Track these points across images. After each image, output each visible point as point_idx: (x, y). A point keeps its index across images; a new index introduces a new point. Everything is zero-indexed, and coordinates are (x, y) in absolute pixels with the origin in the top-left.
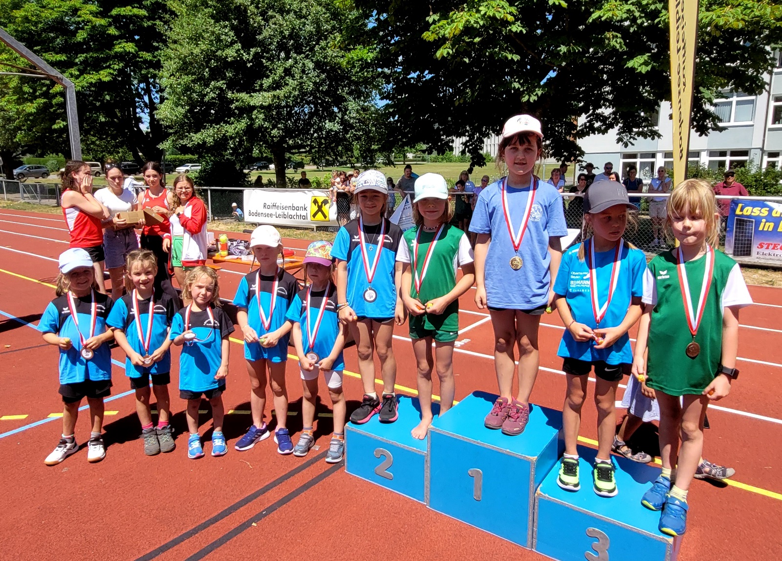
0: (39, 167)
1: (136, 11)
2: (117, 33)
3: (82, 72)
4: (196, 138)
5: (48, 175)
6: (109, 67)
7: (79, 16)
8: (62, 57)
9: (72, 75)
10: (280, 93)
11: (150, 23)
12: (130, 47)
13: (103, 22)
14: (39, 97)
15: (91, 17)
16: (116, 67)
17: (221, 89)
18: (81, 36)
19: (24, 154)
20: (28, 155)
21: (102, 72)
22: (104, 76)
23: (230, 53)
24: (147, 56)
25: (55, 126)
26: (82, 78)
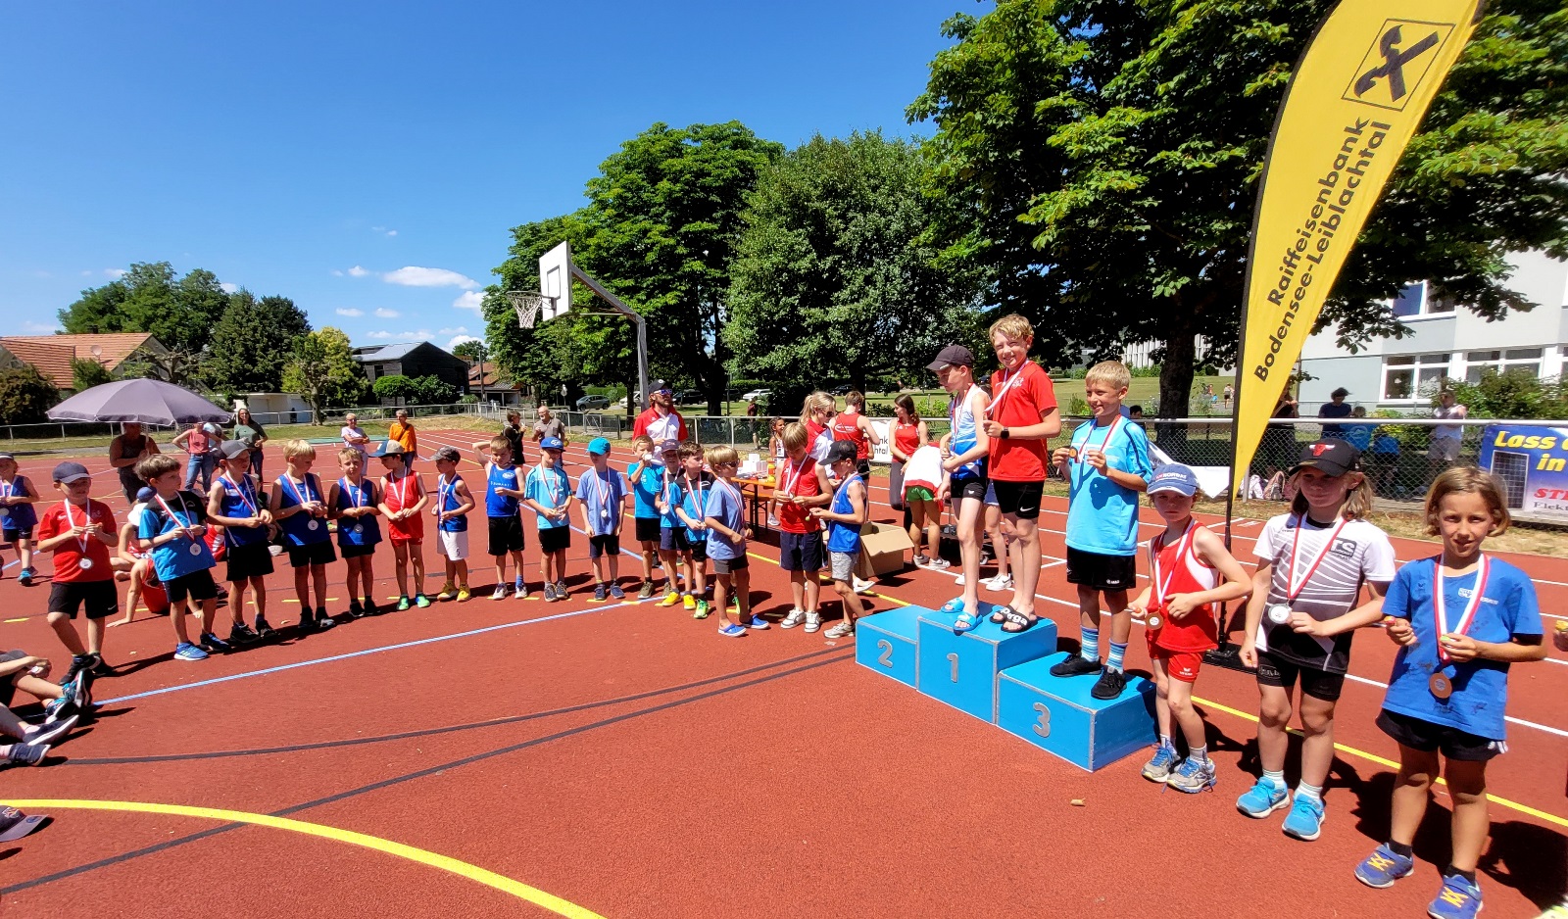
0: (600, 398)
1: (706, 225)
2: (685, 252)
3: (650, 296)
4: (764, 362)
5: (608, 406)
6: (676, 289)
7: (649, 238)
8: (630, 282)
9: (639, 300)
10: (860, 305)
11: (720, 237)
12: (697, 266)
13: (672, 242)
14: (605, 326)
15: (660, 238)
16: (683, 288)
17: (792, 305)
18: (651, 257)
19: (585, 384)
20: (590, 386)
21: (668, 295)
22: (671, 299)
23: (804, 264)
24: (717, 273)
25: (621, 355)
26: (648, 303)
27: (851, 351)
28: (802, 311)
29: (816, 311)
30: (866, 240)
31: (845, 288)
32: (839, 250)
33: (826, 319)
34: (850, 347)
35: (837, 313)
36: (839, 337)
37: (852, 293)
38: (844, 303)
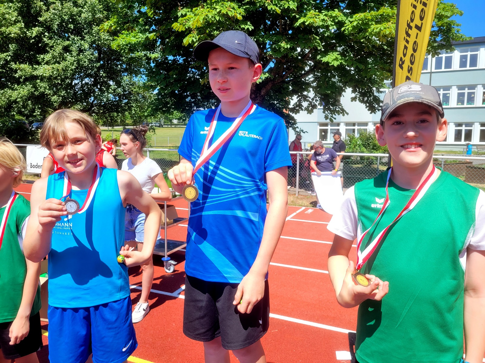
10: (60, 66)
23: (14, 30)
27: (55, 98)
28: (14, 66)
29: (26, 67)
30: (63, 21)
31: (48, 52)
32: (41, 24)
33: (35, 73)
34: (53, 95)
35: (43, 70)
36: (45, 88)
37: (54, 57)
38: (47, 63)
